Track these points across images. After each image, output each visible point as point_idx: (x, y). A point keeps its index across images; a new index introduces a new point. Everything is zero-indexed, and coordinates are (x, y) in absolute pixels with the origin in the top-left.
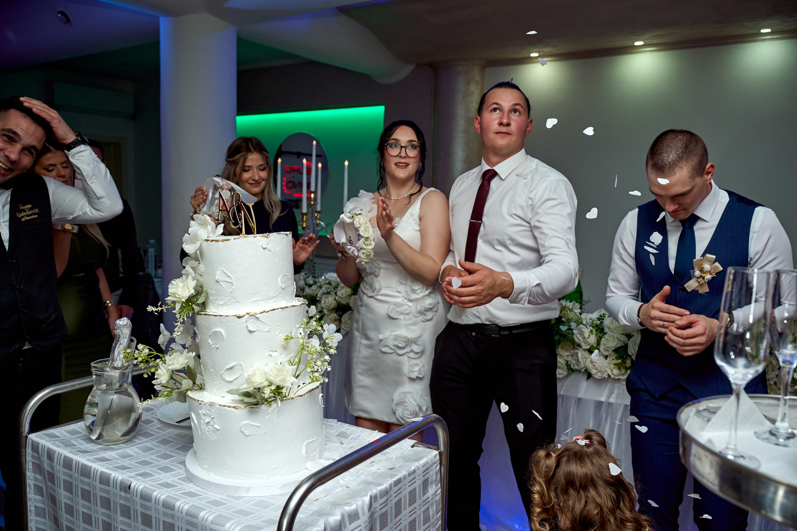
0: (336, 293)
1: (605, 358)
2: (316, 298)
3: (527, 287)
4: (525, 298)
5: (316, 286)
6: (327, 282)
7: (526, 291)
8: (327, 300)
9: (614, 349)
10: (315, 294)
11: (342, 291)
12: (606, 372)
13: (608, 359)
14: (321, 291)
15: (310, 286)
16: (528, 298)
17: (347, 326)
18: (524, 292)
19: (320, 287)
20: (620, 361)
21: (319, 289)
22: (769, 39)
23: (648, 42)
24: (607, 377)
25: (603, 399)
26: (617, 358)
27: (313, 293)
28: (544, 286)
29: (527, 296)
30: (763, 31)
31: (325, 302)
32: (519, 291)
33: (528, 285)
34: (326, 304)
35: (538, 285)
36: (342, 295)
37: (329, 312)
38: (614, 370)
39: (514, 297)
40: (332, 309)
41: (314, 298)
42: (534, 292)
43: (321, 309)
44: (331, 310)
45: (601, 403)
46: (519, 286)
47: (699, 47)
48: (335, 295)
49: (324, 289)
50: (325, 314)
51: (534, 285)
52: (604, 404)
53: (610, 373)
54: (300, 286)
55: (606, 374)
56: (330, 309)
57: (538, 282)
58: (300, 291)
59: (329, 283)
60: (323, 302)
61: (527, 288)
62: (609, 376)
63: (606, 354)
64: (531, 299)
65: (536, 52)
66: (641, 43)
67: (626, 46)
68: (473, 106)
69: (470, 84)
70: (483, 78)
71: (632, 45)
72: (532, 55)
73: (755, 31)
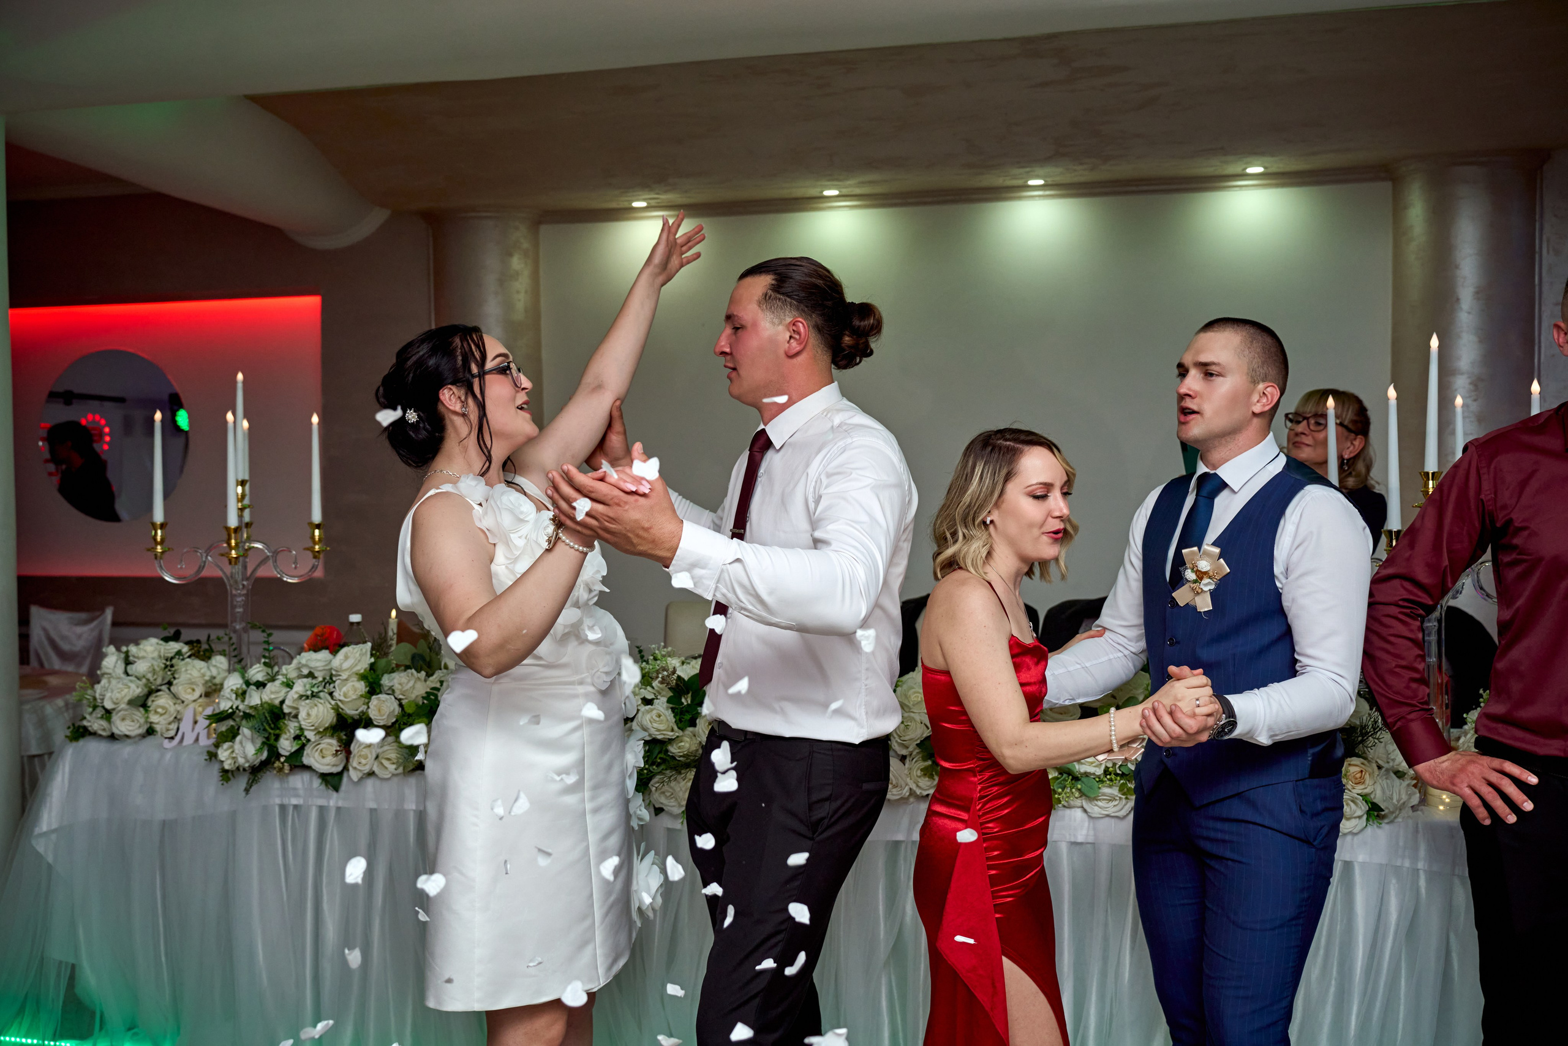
0: (331, 694)
1: (901, 760)
2: (281, 709)
5: (277, 683)
6: (305, 671)
8: (314, 712)
9: (918, 742)
10: (277, 702)
11: (344, 689)
12: (907, 785)
13: (907, 761)
14: (293, 694)
15: (260, 685)
17: (363, 761)
19: (289, 685)
20: (929, 763)
21: (285, 690)
22: (1040, 196)
23: (845, 191)
24: (908, 794)
25: (900, 837)
26: (924, 759)
27: (271, 699)
30: (1031, 182)
31: (309, 715)
34: (312, 719)
36: (345, 696)
37: (318, 737)
38: (919, 780)
40: (326, 729)
41: (276, 711)
43: (298, 732)
44: (322, 733)
45: (897, 844)
47: (925, 203)
48: (329, 697)
49: (300, 687)
50: (309, 740)
52: (903, 846)
53: (914, 787)
54: (234, 688)
55: (907, 788)
56: (321, 730)
58: (236, 699)
59: (311, 675)
60: (302, 715)
62: (912, 793)
63: (904, 752)
65: (644, 200)
66: (835, 192)
67: (808, 196)
68: (519, 300)
69: (511, 255)
70: (536, 245)
71: (818, 194)
72: (636, 204)
73: (1020, 182)
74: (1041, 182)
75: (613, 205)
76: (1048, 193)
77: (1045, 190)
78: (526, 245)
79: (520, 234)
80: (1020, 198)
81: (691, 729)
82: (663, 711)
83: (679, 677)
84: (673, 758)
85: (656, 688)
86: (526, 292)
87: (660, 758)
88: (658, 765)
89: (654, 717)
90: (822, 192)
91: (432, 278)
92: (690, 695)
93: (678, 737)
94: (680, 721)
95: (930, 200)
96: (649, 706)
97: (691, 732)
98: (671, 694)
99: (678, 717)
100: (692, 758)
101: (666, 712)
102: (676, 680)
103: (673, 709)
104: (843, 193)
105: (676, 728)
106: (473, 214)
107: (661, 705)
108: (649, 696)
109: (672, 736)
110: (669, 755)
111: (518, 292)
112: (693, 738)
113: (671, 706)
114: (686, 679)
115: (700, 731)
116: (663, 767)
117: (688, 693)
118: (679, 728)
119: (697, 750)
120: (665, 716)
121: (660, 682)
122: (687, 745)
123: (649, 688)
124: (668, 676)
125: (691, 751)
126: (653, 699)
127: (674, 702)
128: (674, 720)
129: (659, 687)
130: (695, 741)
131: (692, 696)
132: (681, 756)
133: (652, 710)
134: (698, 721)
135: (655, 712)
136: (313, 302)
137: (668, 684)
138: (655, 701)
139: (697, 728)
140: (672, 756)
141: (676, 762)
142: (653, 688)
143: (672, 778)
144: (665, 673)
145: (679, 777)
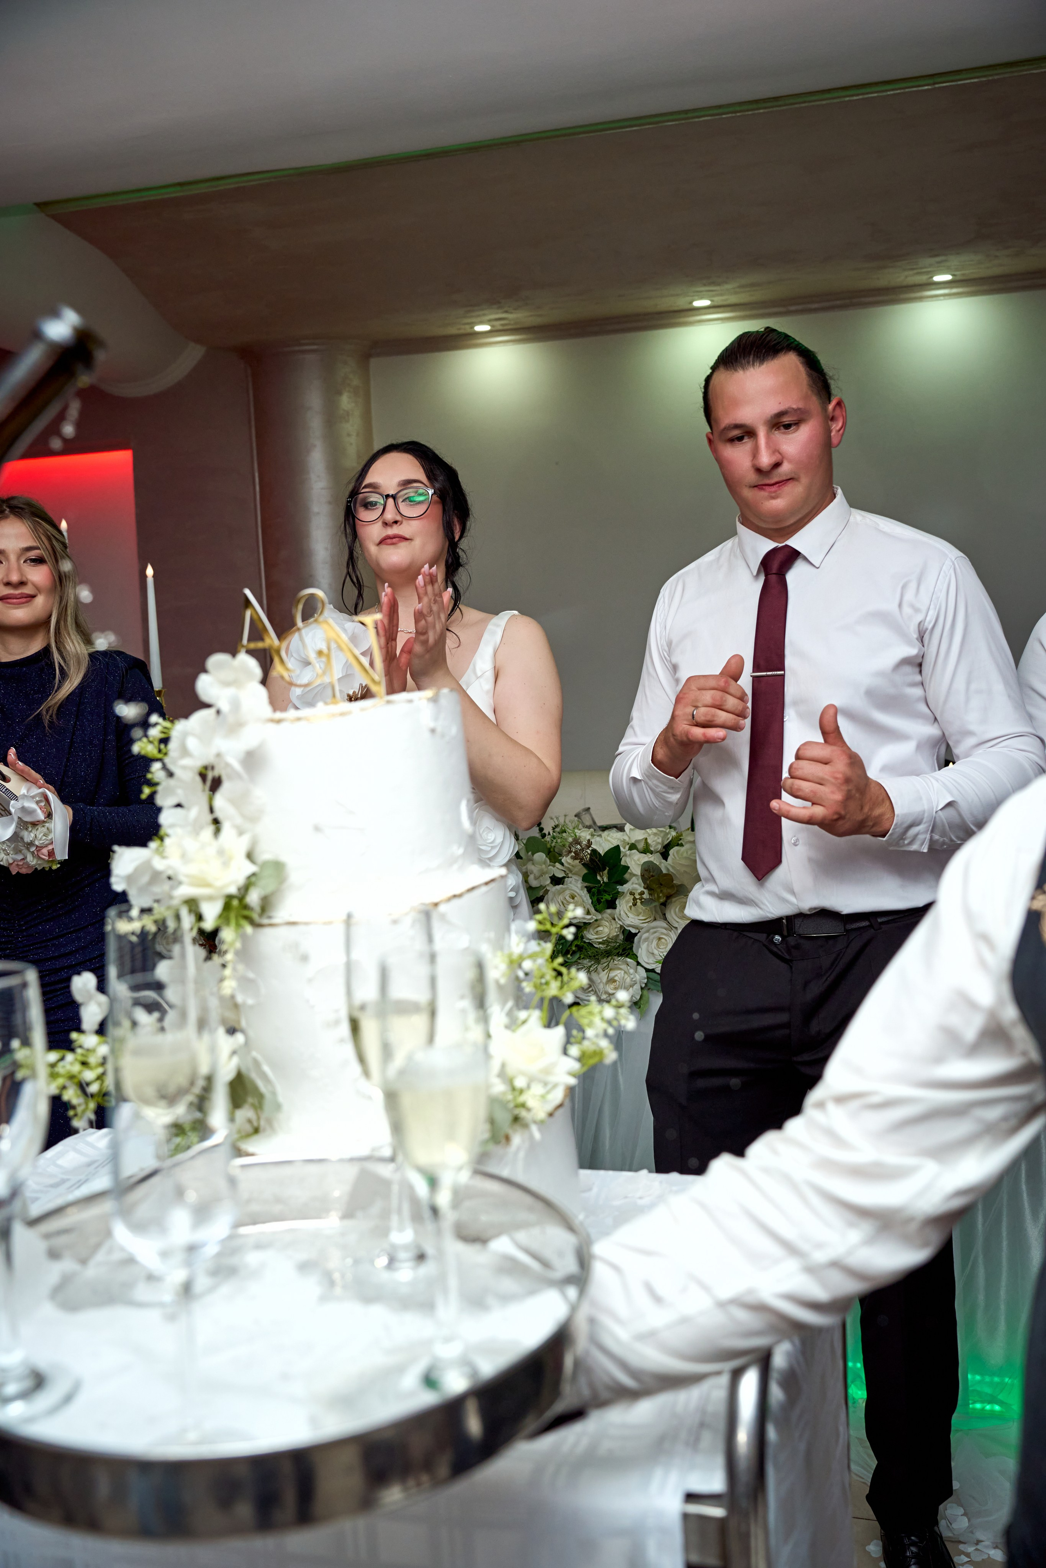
3: (924, 811)
4: (921, 837)
7: (925, 820)
16: (928, 836)
18: (919, 824)
22: (944, 295)
23: (719, 300)
28: (963, 806)
29: (926, 832)
30: (938, 278)
32: (908, 822)
33: (926, 807)
35: (950, 804)
39: (895, 836)
42: (942, 821)
46: (905, 811)
51: (940, 808)
57: (949, 799)
61: (926, 815)
64: (936, 837)
65: (488, 322)
66: (705, 303)
67: (676, 309)
68: (351, 444)
69: (340, 393)
70: (367, 382)
71: (687, 307)
72: (479, 328)
73: (923, 278)
74: (948, 277)
75: (453, 331)
76: (954, 291)
77: (952, 288)
78: (356, 381)
79: (347, 369)
80: (921, 299)
81: (609, 911)
82: (578, 891)
83: (594, 851)
84: (590, 944)
85: (565, 864)
86: (358, 435)
87: (576, 946)
88: (574, 953)
89: (567, 898)
90: (691, 303)
91: (253, 423)
92: (606, 872)
93: (596, 920)
94: (599, 901)
95: (816, 306)
96: (561, 886)
97: (610, 915)
98: (585, 871)
99: (595, 899)
100: (612, 945)
101: (582, 892)
102: (591, 855)
103: (589, 890)
104: (716, 304)
105: (592, 910)
106: (297, 348)
107: (575, 885)
108: (560, 875)
109: (590, 919)
110: (585, 942)
111: (349, 435)
112: (613, 921)
113: (586, 884)
114: (602, 853)
115: (622, 913)
116: (577, 956)
117: (604, 869)
118: (596, 910)
119: (617, 936)
120: (581, 896)
121: (572, 858)
122: (606, 930)
123: (557, 865)
124: (582, 850)
125: (611, 936)
126: (564, 878)
127: (589, 879)
128: (590, 901)
129: (569, 864)
130: (614, 926)
131: (608, 873)
132: (600, 943)
133: (564, 891)
134: (617, 902)
135: (567, 892)
136: (123, 457)
137: (582, 859)
138: (566, 879)
139: (617, 910)
140: (589, 943)
141: (593, 950)
142: (562, 864)
143: (592, 969)
144: (579, 847)
145: (600, 968)
